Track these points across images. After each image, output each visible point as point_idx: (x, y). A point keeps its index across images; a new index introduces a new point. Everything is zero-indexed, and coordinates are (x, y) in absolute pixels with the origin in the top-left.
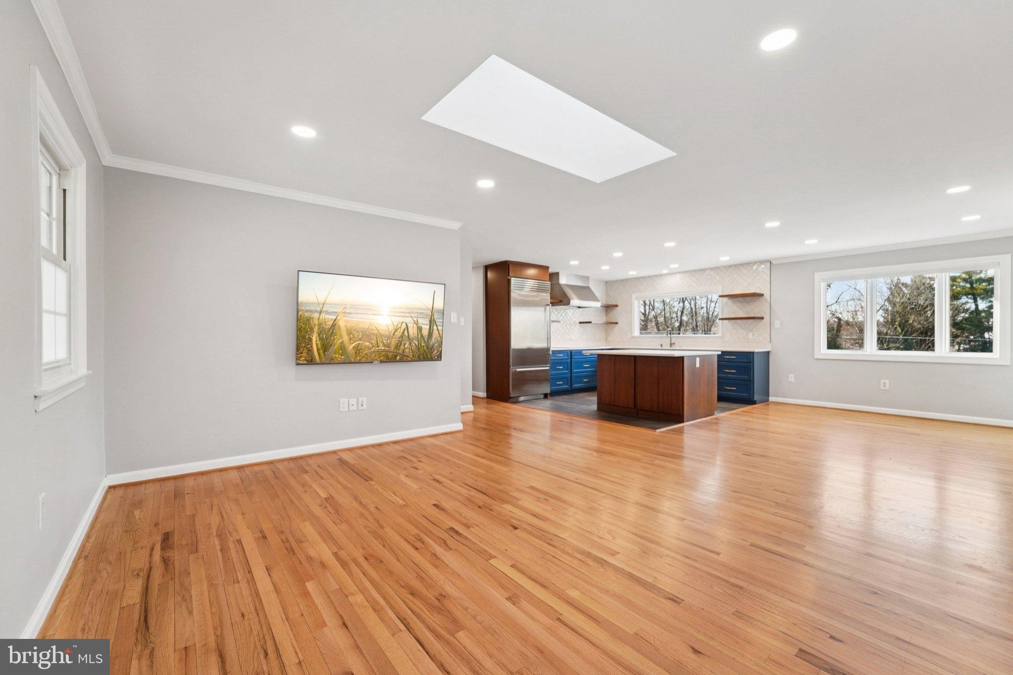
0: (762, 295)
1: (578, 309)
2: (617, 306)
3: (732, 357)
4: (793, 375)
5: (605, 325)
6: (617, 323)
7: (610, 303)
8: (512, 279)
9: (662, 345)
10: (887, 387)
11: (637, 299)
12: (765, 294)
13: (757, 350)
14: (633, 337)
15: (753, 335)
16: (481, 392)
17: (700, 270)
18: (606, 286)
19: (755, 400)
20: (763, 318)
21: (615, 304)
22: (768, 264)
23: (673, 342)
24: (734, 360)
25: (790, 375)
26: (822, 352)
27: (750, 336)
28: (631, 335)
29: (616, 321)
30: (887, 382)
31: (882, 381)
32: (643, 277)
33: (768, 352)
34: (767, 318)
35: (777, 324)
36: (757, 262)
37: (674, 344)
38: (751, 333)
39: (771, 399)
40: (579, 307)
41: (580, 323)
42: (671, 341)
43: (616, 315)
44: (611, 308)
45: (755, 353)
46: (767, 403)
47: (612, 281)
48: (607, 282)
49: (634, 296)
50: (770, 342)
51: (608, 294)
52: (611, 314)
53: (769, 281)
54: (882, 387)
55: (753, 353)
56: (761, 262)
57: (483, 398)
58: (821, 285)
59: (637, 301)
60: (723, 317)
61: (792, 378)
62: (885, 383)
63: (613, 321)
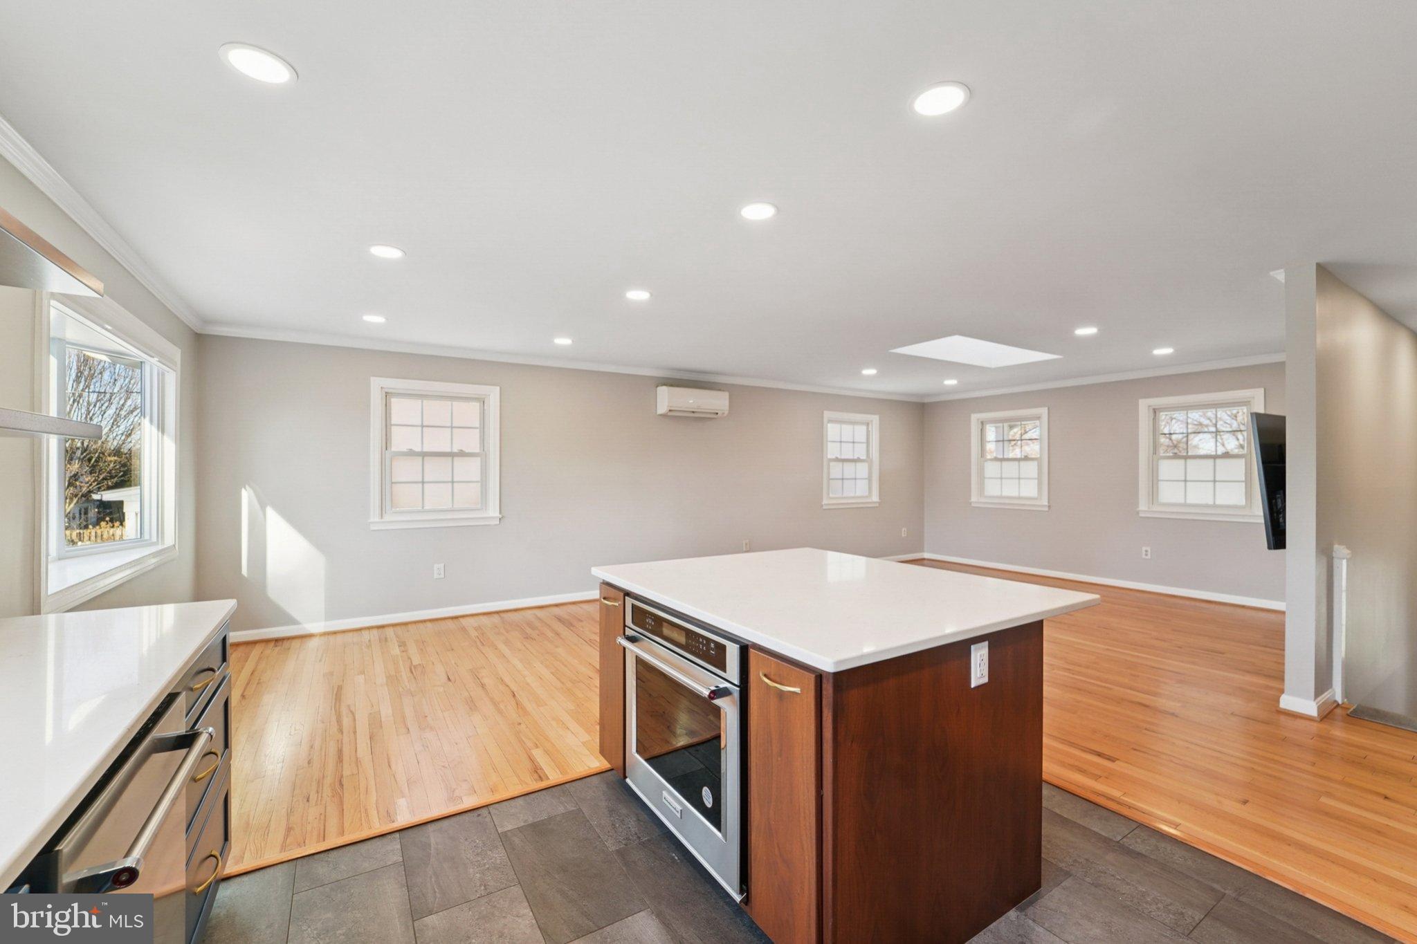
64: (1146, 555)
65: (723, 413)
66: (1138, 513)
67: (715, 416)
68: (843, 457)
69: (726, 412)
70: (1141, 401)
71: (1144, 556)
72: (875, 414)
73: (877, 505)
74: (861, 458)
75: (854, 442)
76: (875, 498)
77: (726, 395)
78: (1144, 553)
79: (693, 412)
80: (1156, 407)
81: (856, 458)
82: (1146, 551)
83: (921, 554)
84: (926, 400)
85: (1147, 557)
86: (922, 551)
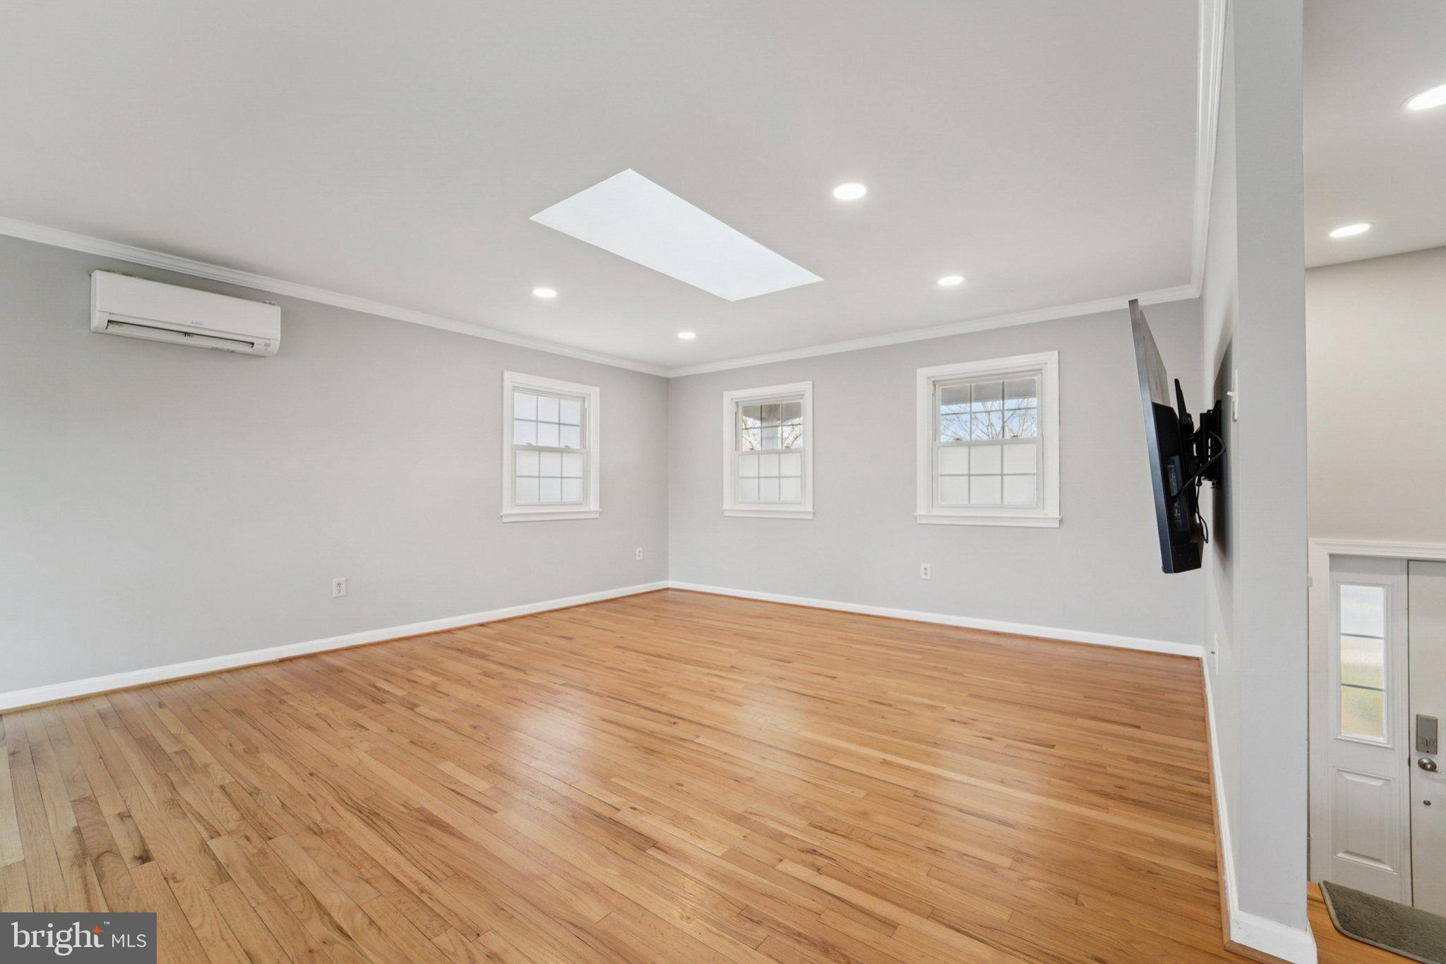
64: (926, 574)
65: (267, 345)
66: (916, 518)
67: (248, 349)
68: (541, 444)
69: (275, 345)
70: (919, 371)
71: (923, 576)
72: (596, 385)
73: (597, 516)
74: (572, 446)
75: (559, 424)
76: (594, 505)
77: (275, 312)
78: (923, 571)
79: (186, 334)
80: (937, 379)
81: (562, 446)
82: (926, 569)
83: (664, 582)
84: (671, 374)
85: (926, 577)
86: (667, 578)
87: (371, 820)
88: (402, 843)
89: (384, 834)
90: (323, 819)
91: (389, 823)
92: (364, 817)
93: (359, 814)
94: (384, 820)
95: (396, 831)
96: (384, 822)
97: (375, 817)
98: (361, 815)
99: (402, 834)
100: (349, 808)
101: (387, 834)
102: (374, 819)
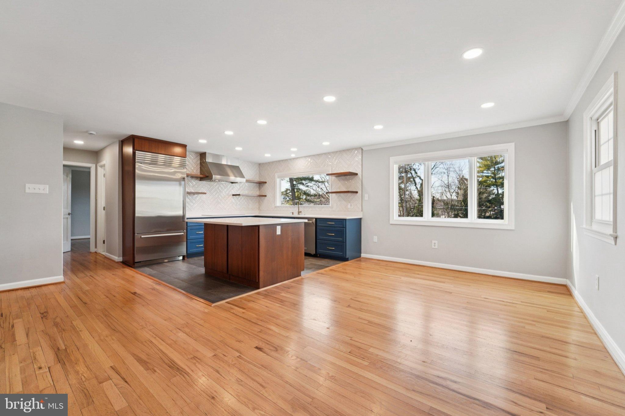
0: (357, 174)
1: (231, 184)
2: (266, 182)
3: (332, 223)
4: (376, 237)
5: (258, 198)
6: (266, 196)
7: (261, 181)
8: (137, 152)
9: (293, 213)
10: (436, 247)
11: (279, 177)
12: (358, 174)
13: (348, 218)
14: (276, 207)
15: (351, 205)
16: (116, 256)
17: (318, 155)
18: (259, 167)
19: (347, 257)
20: (357, 192)
21: (265, 181)
22: (360, 151)
23: (300, 211)
24: (333, 226)
25: (374, 237)
26: (395, 219)
27: (349, 206)
28: (275, 205)
29: (265, 195)
30: (436, 242)
31: (433, 242)
32: (282, 161)
33: (360, 219)
34: (360, 192)
35: (366, 197)
36: (354, 149)
37: (301, 212)
38: (350, 204)
39: (363, 255)
40: (232, 183)
41: (233, 195)
42: (299, 210)
43: (266, 190)
44: (262, 184)
45: (347, 220)
46: (360, 258)
47: (263, 164)
48: (260, 164)
49: (276, 175)
50: (362, 211)
51: (261, 174)
52: (262, 189)
53: (361, 164)
54: (433, 247)
55: (346, 220)
56: (356, 149)
57: (118, 262)
58: (394, 166)
59: (279, 179)
60: (333, 191)
61: (375, 239)
62: (435, 243)
63: (263, 194)
87: (172, 364)
88: (159, 353)
89: (167, 357)
90: (195, 364)
91: (164, 362)
92: (176, 365)
93: (179, 367)
94: (166, 364)
95: (161, 358)
96: (167, 363)
97: (171, 365)
98: (177, 366)
99: (158, 356)
100: (184, 371)
101: (165, 357)
102: (171, 364)
